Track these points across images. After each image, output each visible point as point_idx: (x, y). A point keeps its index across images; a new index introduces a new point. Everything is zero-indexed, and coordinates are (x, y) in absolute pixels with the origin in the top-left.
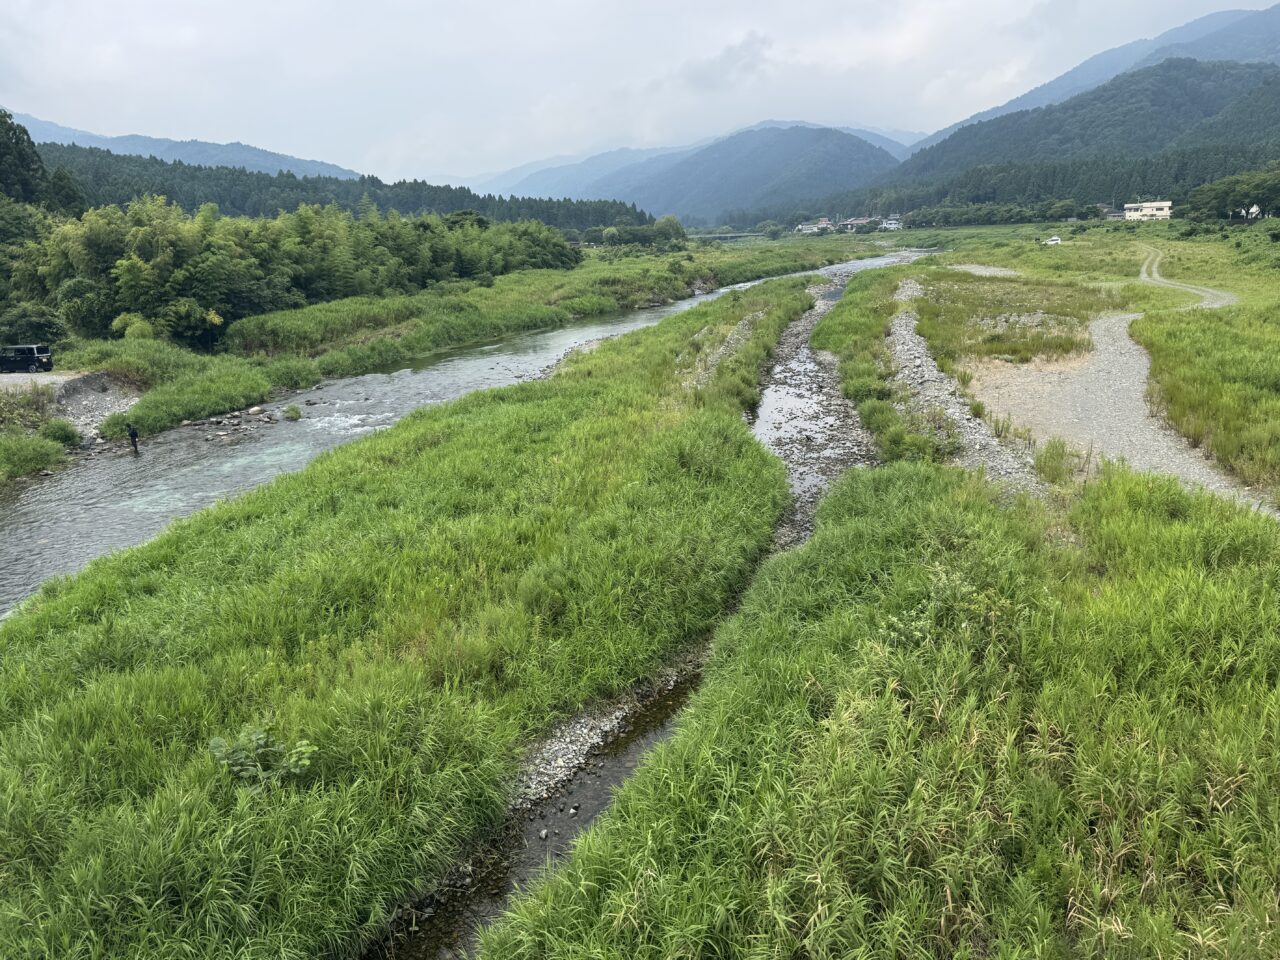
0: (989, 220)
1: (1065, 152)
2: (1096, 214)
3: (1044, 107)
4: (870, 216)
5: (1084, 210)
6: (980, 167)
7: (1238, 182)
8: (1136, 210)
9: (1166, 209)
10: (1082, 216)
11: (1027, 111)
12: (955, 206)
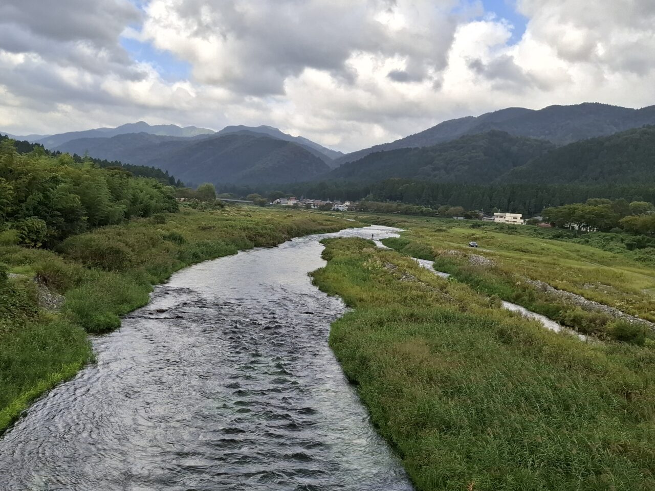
0: (406, 213)
1: (435, 176)
2: (477, 217)
3: (420, 148)
4: (324, 200)
5: (469, 213)
6: (391, 179)
7: (575, 209)
8: (502, 217)
9: (519, 218)
10: (468, 217)
11: (411, 149)
12: (377, 201)
